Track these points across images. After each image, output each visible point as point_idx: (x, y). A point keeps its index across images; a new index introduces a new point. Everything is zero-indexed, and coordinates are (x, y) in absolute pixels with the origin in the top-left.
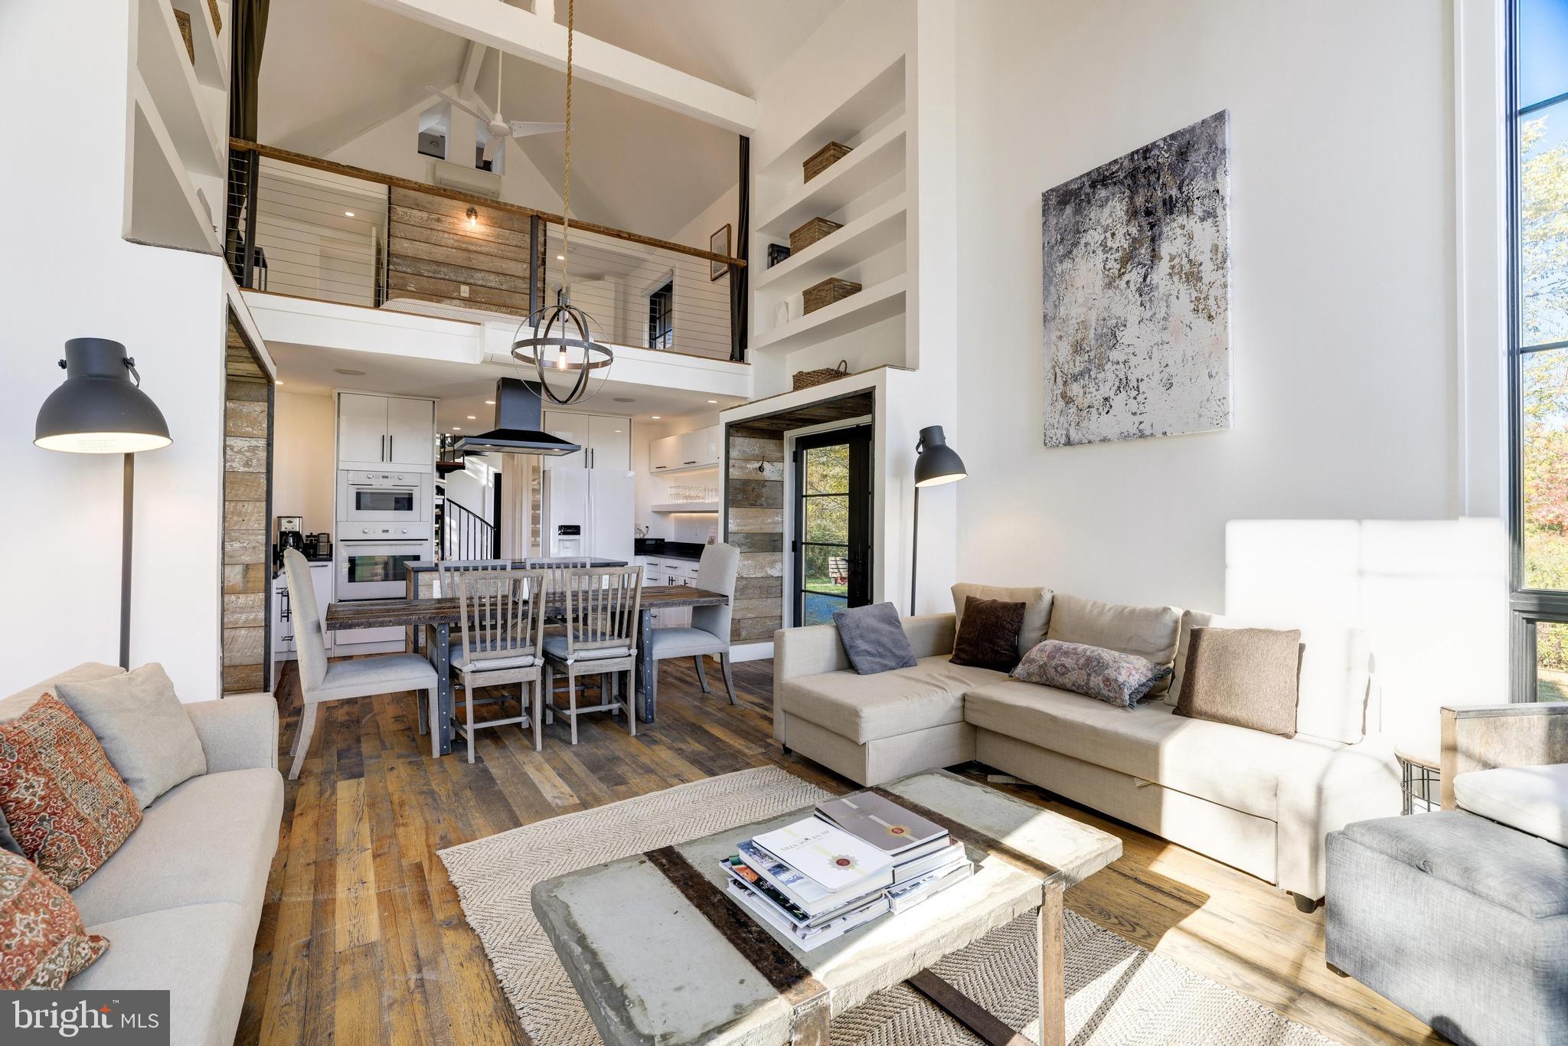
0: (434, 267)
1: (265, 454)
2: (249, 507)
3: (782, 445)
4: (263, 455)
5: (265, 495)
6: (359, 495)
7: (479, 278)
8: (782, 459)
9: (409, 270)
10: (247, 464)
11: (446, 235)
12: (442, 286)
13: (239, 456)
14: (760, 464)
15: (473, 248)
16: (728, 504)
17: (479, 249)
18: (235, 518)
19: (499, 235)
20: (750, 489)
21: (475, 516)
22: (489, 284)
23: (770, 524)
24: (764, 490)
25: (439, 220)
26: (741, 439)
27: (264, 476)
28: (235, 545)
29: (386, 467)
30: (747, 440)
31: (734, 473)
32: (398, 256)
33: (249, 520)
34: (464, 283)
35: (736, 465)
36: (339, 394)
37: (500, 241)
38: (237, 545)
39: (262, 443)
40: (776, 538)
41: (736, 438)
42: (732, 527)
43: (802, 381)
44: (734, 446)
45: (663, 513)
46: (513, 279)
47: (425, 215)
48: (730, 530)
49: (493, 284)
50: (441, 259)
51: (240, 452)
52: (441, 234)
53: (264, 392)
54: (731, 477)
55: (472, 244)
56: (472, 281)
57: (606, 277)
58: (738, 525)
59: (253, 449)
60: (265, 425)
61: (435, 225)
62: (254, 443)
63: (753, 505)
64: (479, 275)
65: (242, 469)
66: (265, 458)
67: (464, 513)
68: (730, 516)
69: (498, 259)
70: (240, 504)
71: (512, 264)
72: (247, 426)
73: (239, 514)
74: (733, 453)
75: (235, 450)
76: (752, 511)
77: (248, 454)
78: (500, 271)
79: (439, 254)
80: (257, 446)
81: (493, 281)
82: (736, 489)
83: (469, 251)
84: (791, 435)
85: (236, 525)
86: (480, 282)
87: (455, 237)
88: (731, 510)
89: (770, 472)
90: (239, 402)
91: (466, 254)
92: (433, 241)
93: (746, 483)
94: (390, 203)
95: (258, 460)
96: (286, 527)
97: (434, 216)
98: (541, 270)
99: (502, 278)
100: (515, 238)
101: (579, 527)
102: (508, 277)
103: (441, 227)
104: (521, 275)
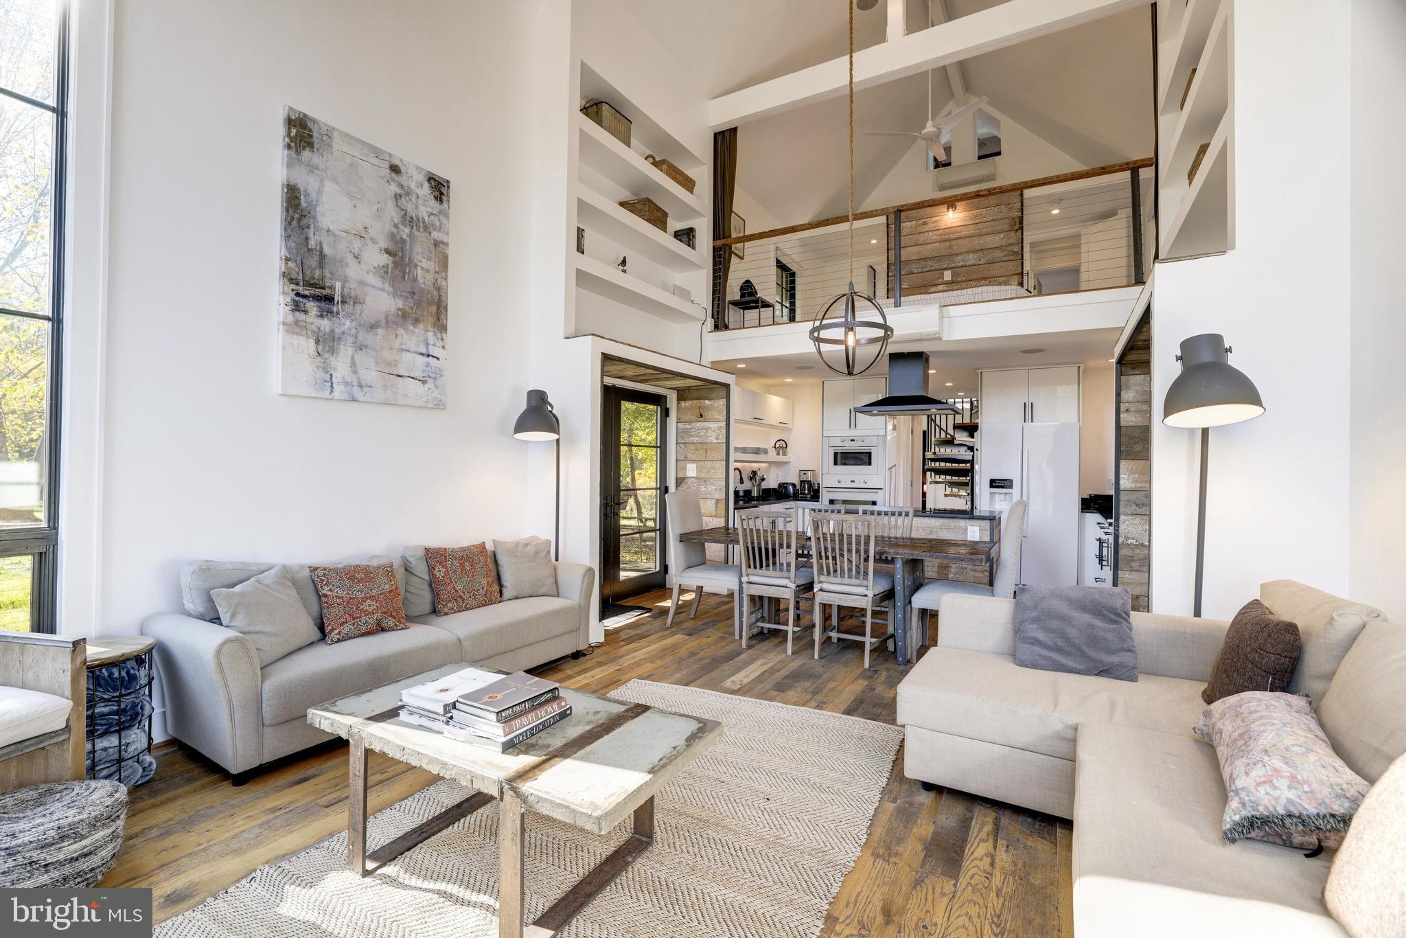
0: (923, 263)
1: (726, 430)
4: (724, 431)
5: (724, 456)
6: (836, 454)
7: (959, 260)
10: (717, 438)
11: (931, 234)
12: (928, 276)
15: (952, 236)
16: (1119, 456)
17: (958, 235)
19: (976, 217)
22: (968, 263)
25: (924, 224)
27: (725, 445)
29: (853, 433)
34: (947, 269)
35: (1132, 409)
36: (822, 381)
37: (977, 221)
39: (724, 424)
44: (1128, 387)
46: (991, 251)
47: (914, 223)
48: (1122, 487)
49: (972, 262)
50: (927, 255)
51: (714, 431)
52: (926, 234)
55: (952, 234)
56: (953, 265)
58: (1137, 481)
59: (720, 428)
60: (726, 413)
61: (923, 228)
62: (721, 424)
64: (960, 258)
65: (715, 441)
66: (726, 433)
68: (1122, 471)
69: (976, 238)
71: (989, 238)
72: (719, 415)
73: (714, 469)
77: (719, 431)
78: (979, 248)
79: (925, 251)
80: (722, 427)
81: (972, 259)
83: (950, 240)
86: (960, 264)
87: (938, 232)
88: (1123, 464)
90: (714, 402)
91: (947, 244)
92: (920, 243)
95: (723, 435)
96: (804, 478)
97: (921, 221)
98: (1019, 233)
99: (980, 254)
100: (991, 213)
101: (1011, 481)
102: (986, 252)
103: (927, 228)
104: (998, 245)
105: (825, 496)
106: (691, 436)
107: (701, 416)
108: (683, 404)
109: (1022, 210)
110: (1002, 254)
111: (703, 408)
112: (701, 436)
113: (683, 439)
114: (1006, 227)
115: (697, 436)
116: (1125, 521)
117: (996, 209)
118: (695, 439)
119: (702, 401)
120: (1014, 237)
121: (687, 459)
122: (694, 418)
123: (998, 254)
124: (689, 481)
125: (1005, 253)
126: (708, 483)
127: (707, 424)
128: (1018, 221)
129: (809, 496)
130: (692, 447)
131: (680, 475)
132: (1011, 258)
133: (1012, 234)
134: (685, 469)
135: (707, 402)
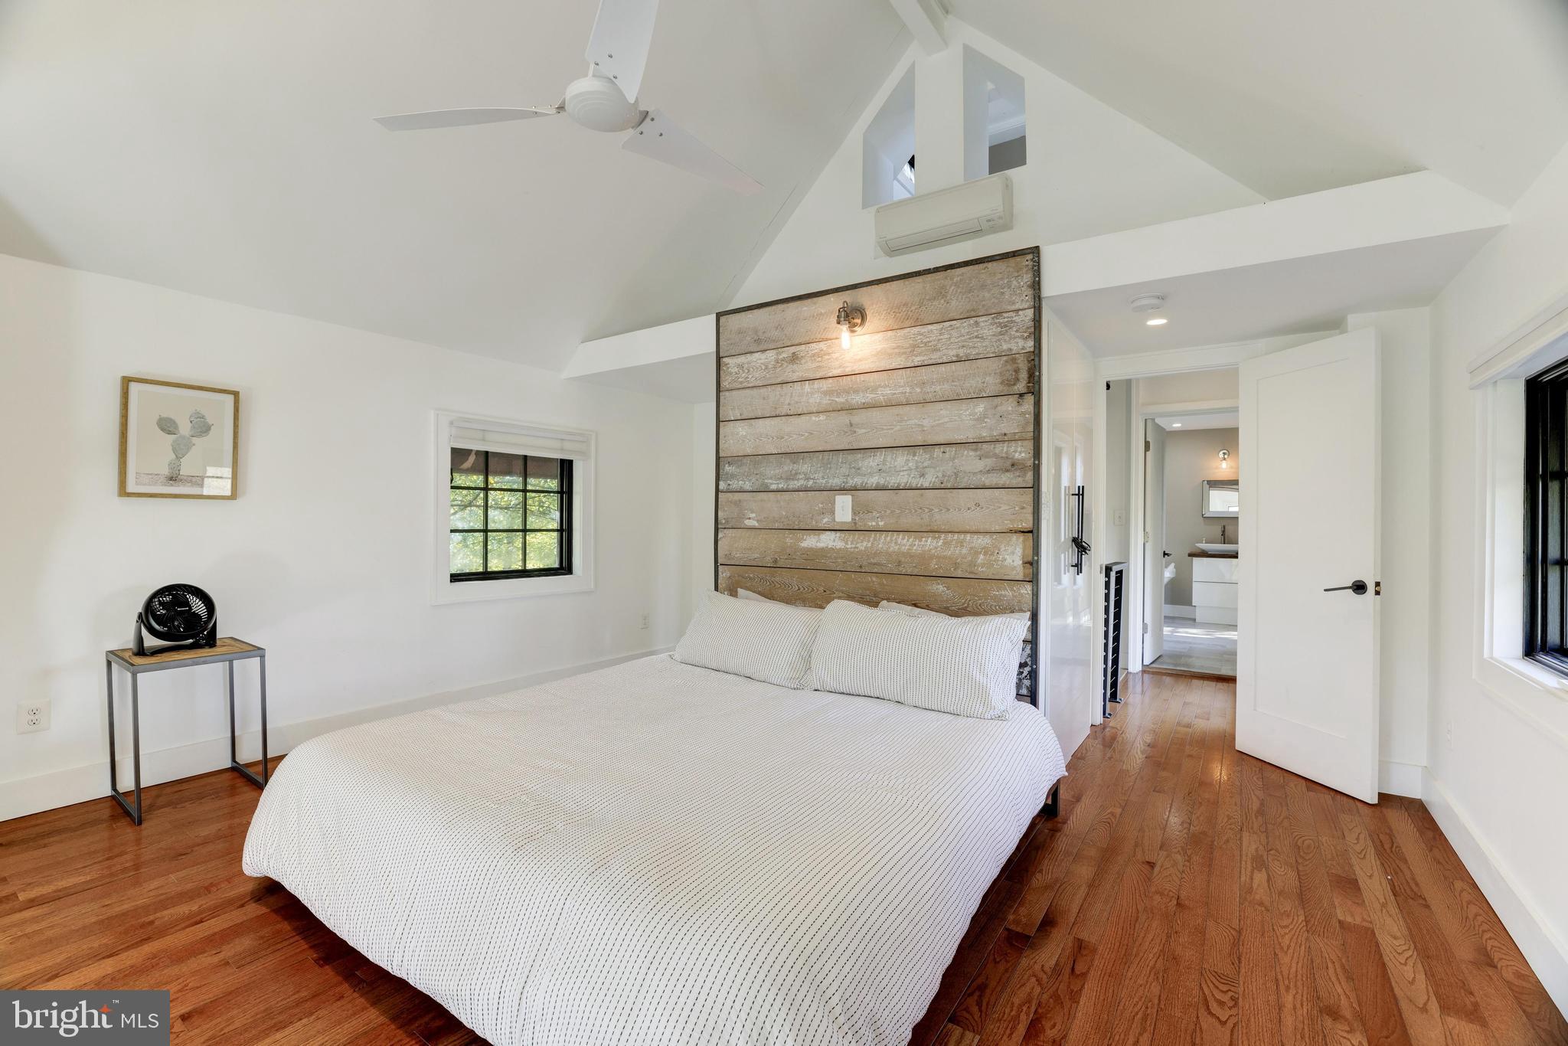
0: (788, 467)
7: (871, 470)
9: (747, 486)
11: (807, 386)
12: (802, 504)
15: (858, 399)
17: (869, 397)
19: (914, 347)
22: (893, 481)
25: (794, 358)
32: (738, 459)
34: (843, 490)
37: (917, 360)
46: (951, 451)
49: (902, 479)
50: (797, 445)
52: (797, 387)
55: (856, 391)
56: (857, 481)
57: (1352, 319)
61: (790, 372)
64: (872, 462)
69: (913, 409)
71: (945, 412)
78: (919, 439)
79: (797, 433)
81: (902, 468)
83: (850, 409)
86: (873, 481)
87: (825, 385)
91: (844, 419)
92: (784, 410)
94: (718, 355)
97: (787, 353)
98: (1029, 403)
99: (921, 456)
100: (950, 340)
102: (937, 451)
104: (970, 435)
109: (1036, 330)
110: (980, 465)
114: (993, 384)
117: (965, 326)
120: (1013, 415)
123: (971, 464)
125: (989, 462)
128: (1023, 366)
132: (1005, 479)
133: (1008, 405)
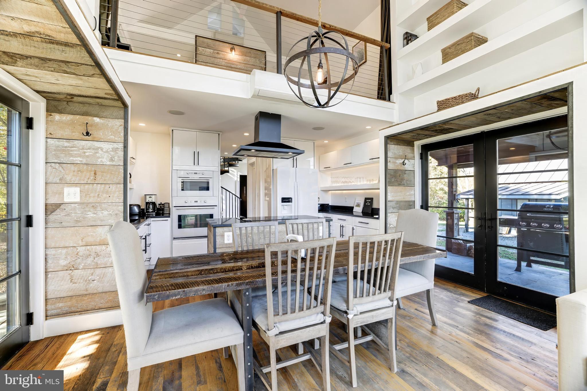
1: (123, 153)
2: (113, 187)
3: (413, 150)
4: (121, 154)
5: (123, 180)
6: (183, 183)
8: (413, 158)
10: (112, 160)
13: (106, 154)
14: (403, 161)
15: (233, 66)
16: (387, 184)
17: (236, 66)
18: (105, 195)
19: (245, 60)
20: (398, 175)
21: (233, 194)
23: (409, 195)
24: (405, 175)
25: (218, 53)
26: (393, 146)
27: (122, 167)
28: (104, 213)
29: (196, 168)
30: (396, 146)
31: (390, 166)
33: (113, 196)
35: (391, 161)
36: (173, 130)
38: (106, 213)
39: (121, 146)
40: (411, 204)
41: (391, 145)
42: (389, 198)
43: (442, 105)
45: (326, 191)
47: (211, 51)
51: (107, 152)
52: (219, 59)
53: (122, 113)
54: (389, 168)
55: (233, 64)
58: (393, 197)
59: (115, 150)
60: (122, 134)
61: (217, 56)
62: (115, 145)
63: (399, 185)
65: (108, 163)
66: (122, 156)
67: (228, 193)
68: (388, 191)
70: (107, 186)
72: (111, 135)
73: (107, 192)
74: (390, 154)
75: (104, 150)
76: (399, 188)
77: (112, 153)
80: (117, 148)
82: (391, 175)
84: (418, 144)
85: (105, 200)
87: (226, 61)
88: (389, 188)
89: (408, 166)
90: (106, 119)
93: (396, 171)
94: (196, 45)
95: (119, 157)
96: (149, 200)
97: (216, 51)
100: (252, 61)
101: (291, 198)
103: (219, 56)
105: (175, 214)
106: (72, 156)
107: (87, 134)
108: (57, 117)
109: (266, 64)
111: (91, 126)
112: (88, 157)
113: (58, 157)
115: (80, 156)
116: (390, 216)
117: (254, 59)
118: (78, 160)
119: (90, 118)
121: (63, 182)
122: (77, 135)
124: (68, 208)
126: (99, 209)
127: (97, 144)
129: (154, 213)
130: (72, 167)
131: (52, 200)
134: (62, 193)
135: (97, 120)
